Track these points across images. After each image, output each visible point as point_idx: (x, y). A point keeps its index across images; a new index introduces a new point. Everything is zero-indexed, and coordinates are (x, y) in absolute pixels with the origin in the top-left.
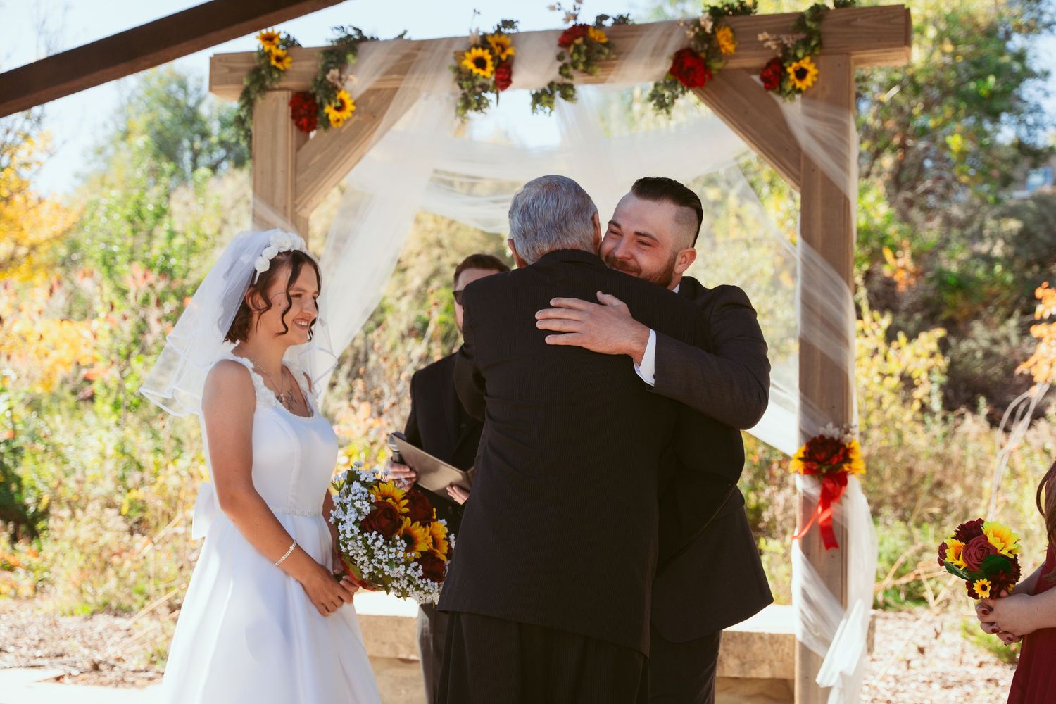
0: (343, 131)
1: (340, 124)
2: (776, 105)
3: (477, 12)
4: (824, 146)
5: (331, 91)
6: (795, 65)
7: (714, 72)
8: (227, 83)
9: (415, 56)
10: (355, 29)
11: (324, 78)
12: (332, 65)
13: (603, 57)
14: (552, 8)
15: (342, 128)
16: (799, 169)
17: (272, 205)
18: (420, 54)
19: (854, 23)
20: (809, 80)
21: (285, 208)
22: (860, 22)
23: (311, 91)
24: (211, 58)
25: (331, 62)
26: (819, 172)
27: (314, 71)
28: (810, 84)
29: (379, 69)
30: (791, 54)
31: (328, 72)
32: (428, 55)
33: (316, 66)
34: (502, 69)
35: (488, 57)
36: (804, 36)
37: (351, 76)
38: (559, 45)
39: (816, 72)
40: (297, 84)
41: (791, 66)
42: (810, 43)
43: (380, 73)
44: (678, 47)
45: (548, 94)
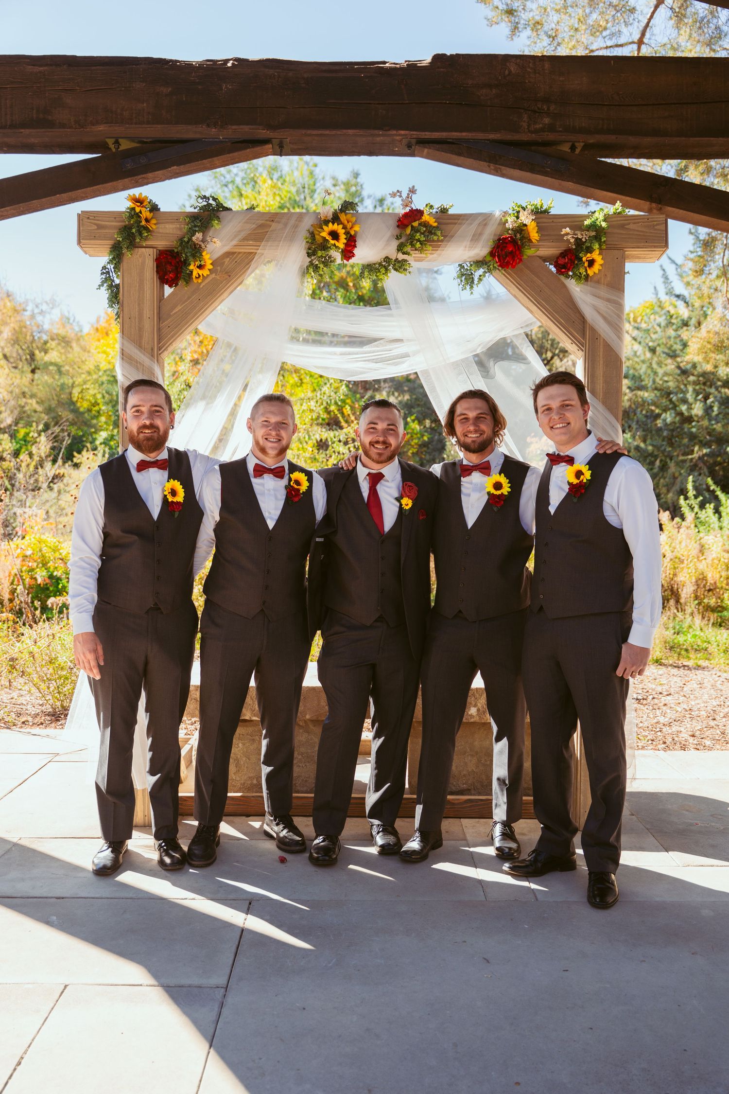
0: (202, 286)
1: (200, 281)
2: (564, 286)
3: (328, 193)
4: (605, 318)
5: (197, 251)
6: (589, 255)
7: (525, 257)
8: (95, 238)
9: (270, 226)
10: (214, 199)
11: (190, 240)
12: (197, 229)
13: (435, 238)
14: (393, 195)
15: (201, 283)
16: (584, 335)
17: (140, 346)
18: (274, 225)
19: (627, 226)
20: (596, 268)
21: (152, 349)
22: (631, 226)
23: (176, 250)
24: (79, 215)
25: (195, 226)
26: (602, 340)
27: (179, 233)
28: (597, 271)
29: (235, 236)
30: (584, 247)
31: (194, 235)
32: (280, 226)
33: (180, 229)
34: (351, 242)
35: (341, 232)
36: (594, 233)
37: (214, 240)
38: (398, 226)
39: (602, 262)
40: (162, 243)
41: (585, 256)
42: (601, 239)
43: (237, 239)
44: (495, 235)
45: (385, 267)
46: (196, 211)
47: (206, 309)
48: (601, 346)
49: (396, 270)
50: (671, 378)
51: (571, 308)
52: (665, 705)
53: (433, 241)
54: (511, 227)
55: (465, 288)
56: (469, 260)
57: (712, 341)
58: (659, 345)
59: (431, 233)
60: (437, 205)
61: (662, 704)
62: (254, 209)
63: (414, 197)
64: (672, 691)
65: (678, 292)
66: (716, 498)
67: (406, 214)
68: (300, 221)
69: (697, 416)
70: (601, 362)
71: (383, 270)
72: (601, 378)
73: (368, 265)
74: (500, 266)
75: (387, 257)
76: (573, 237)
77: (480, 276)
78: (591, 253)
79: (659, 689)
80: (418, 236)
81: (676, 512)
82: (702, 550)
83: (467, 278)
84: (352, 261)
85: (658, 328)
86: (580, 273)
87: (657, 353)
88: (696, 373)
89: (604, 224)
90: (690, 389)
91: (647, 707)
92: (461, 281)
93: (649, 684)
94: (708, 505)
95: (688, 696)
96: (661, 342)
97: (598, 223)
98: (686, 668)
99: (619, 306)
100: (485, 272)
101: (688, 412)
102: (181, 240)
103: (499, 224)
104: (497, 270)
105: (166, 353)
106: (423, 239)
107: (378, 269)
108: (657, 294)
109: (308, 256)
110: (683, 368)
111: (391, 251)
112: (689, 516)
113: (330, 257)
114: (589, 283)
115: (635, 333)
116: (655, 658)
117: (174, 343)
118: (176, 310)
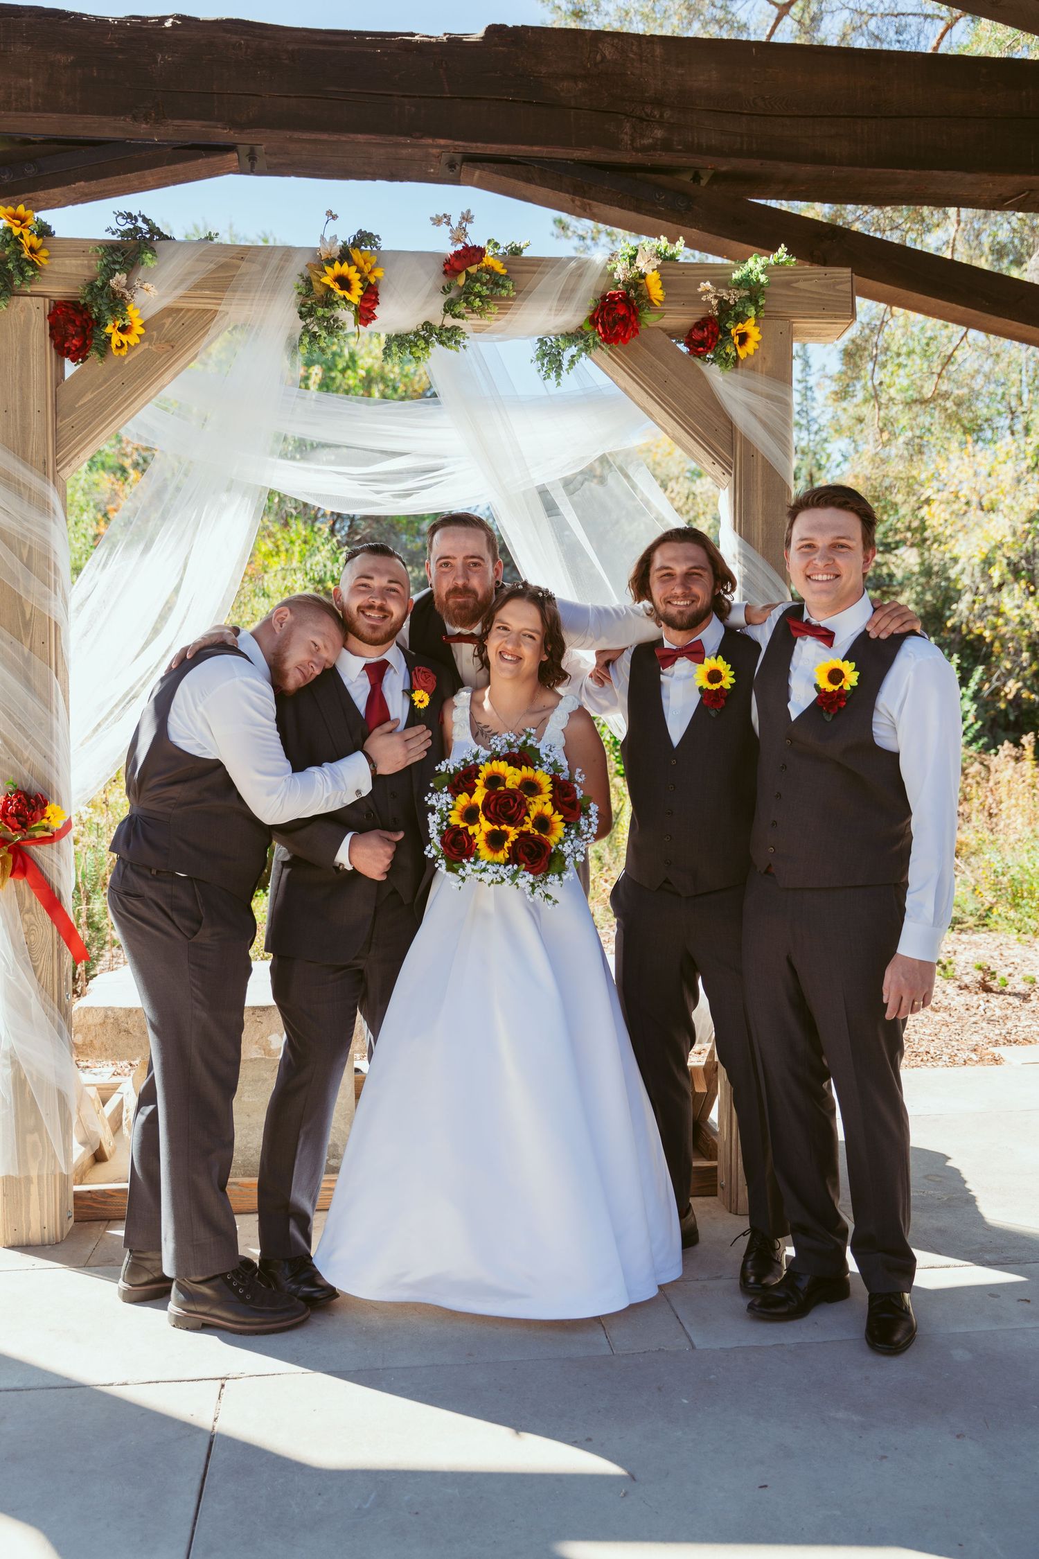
0: (126, 362)
1: (123, 352)
2: (701, 375)
3: (332, 216)
4: (765, 425)
5: (117, 303)
6: (740, 326)
7: (643, 326)
9: (239, 267)
10: (146, 220)
11: (106, 284)
12: (117, 267)
13: (504, 293)
14: (437, 221)
16: (732, 450)
17: (24, 457)
18: (244, 266)
19: (794, 285)
20: (751, 346)
21: (45, 463)
22: (801, 285)
23: (82, 302)
25: (115, 262)
26: (760, 459)
27: (87, 273)
28: (751, 352)
29: (183, 281)
30: (733, 313)
31: (111, 276)
32: (256, 267)
33: (89, 267)
34: (371, 295)
35: (354, 277)
36: (747, 293)
37: (147, 285)
38: (445, 272)
39: (759, 338)
40: (58, 290)
41: (735, 327)
42: (758, 302)
43: (185, 286)
44: (595, 292)
45: (424, 338)
46: (115, 238)
47: (136, 399)
48: (760, 468)
49: (442, 343)
51: (712, 409)
53: (501, 298)
54: (622, 277)
55: (549, 377)
56: (555, 331)
59: (497, 284)
60: (503, 244)
62: (211, 239)
63: (469, 228)
67: (457, 253)
68: (287, 261)
70: (760, 492)
71: (422, 344)
72: (760, 517)
73: (397, 336)
74: (604, 340)
75: (427, 323)
76: (716, 297)
77: (573, 356)
78: (743, 322)
80: (477, 287)
83: (551, 358)
84: (372, 326)
86: (727, 354)
89: (763, 278)
92: (543, 365)
97: (753, 277)
99: (785, 405)
100: (581, 350)
102: (91, 285)
103: (602, 275)
104: (599, 349)
105: (67, 470)
106: (485, 292)
107: (411, 341)
109: (301, 318)
111: (434, 311)
113: (336, 320)
114: (739, 370)
117: (81, 455)
118: (85, 400)
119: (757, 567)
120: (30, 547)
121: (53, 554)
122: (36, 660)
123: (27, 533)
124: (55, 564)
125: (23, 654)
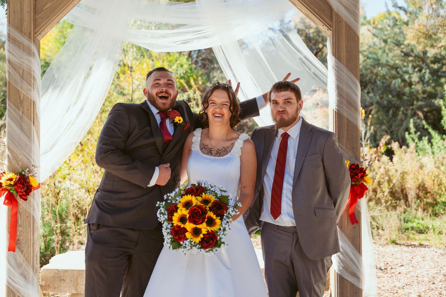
4: (346, 8)
16: (331, 20)
17: (21, 31)
21: (30, 33)
26: (344, 23)
48: (344, 27)
50: (397, 58)
52: (400, 273)
57: (422, 31)
58: (389, 38)
61: (397, 273)
64: (404, 263)
65: (400, 5)
66: (429, 134)
69: (414, 81)
70: (344, 38)
72: (345, 49)
79: (396, 262)
81: (403, 143)
82: (421, 167)
85: (389, 28)
87: (389, 43)
88: (413, 55)
90: (410, 65)
91: (387, 275)
93: (389, 258)
94: (424, 138)
95: (415, 267)
96: (390, 36)
98: (413, 246)
101: (409, 80)
105: (40, 36)
108: (387, 7)
110: (405, 52)
112: (412, 145)
115: (374, 31)
116: (392, 240)
117: (45, 30)
118: (47, 6)
119: (343, 72)
120: (23, 69)
121: (33, 72)
122: (25, 118)
123: (23, 64)
124: (34, 76)
125: (20, 116)
